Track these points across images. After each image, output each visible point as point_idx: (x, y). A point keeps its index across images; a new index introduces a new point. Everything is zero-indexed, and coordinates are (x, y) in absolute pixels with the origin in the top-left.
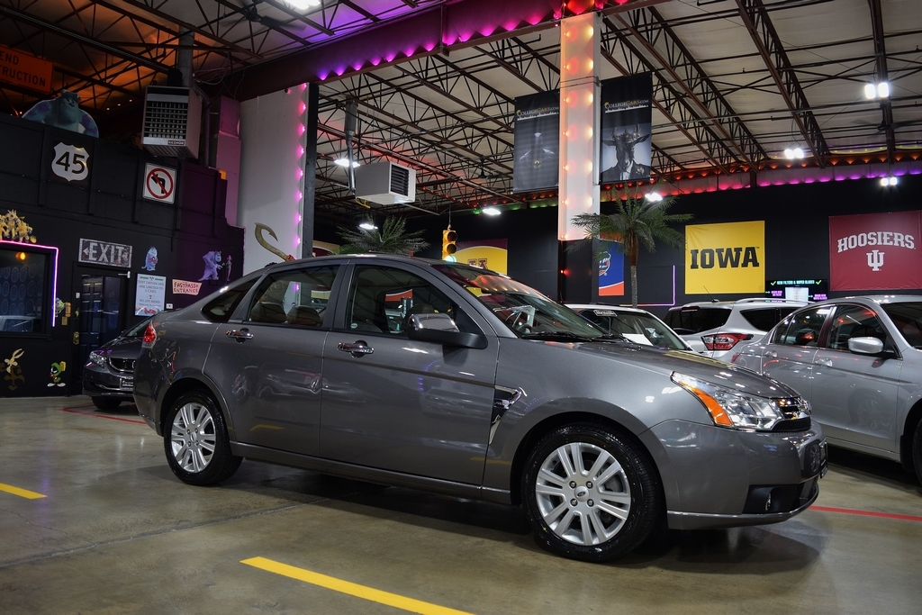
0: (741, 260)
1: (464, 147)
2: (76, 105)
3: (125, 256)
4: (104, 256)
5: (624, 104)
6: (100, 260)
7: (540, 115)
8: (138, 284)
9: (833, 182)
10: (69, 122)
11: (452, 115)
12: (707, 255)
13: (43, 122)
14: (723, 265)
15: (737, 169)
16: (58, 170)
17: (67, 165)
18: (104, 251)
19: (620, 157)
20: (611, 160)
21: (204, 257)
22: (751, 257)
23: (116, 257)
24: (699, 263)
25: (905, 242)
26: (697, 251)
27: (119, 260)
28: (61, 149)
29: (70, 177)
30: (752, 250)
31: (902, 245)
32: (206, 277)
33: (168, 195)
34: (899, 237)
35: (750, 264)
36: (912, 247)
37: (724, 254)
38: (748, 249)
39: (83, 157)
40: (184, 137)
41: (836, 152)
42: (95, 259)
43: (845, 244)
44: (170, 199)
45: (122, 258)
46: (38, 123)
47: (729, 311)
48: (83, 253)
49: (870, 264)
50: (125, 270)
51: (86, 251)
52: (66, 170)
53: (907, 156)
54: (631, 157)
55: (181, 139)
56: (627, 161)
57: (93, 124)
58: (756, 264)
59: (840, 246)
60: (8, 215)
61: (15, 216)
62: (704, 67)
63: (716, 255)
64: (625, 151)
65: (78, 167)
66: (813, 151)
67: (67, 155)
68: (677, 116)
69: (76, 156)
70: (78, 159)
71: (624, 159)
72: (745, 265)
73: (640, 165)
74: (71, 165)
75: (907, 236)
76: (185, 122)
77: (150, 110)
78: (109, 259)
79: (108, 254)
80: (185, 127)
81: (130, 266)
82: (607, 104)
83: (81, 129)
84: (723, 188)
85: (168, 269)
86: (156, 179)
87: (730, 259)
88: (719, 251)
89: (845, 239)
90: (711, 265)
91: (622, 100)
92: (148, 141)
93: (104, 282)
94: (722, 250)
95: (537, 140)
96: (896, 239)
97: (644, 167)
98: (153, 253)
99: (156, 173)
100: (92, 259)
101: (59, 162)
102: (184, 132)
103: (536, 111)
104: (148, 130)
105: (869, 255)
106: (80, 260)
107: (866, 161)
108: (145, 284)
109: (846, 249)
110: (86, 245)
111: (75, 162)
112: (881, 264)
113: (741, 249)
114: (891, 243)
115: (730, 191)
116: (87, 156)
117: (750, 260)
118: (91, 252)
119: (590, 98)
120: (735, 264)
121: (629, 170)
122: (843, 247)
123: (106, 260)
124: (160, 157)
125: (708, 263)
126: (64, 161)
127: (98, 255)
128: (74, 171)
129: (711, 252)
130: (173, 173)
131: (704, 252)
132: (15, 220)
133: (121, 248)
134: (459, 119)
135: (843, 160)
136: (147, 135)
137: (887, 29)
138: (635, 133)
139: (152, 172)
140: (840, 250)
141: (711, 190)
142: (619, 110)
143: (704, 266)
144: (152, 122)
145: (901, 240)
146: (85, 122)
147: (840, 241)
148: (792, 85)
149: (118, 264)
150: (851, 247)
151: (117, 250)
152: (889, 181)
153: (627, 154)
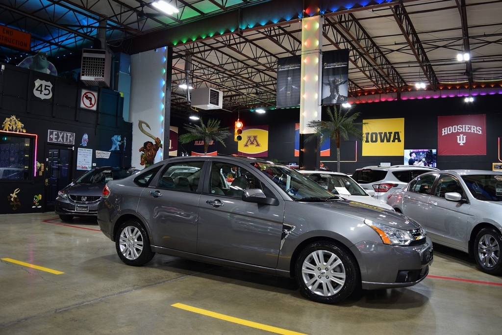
0: (392, 139)
1: (247, 79)
2: (46, 59)
3: (71, 139)
4: (60, 138)
5: (335, 64)
6: (59, 141)
7: (291, 68)
8: (78, 153)
9: (440, 98)
10: (42, 68)
11: (242, 62)
12: (374, 135)
13: (29, 68)
14: (382, 141)
15: (390, 90)
16: (37, 94)
17: (41, 91)
18: (61, 136)
19: (332, 92)
20: (327, 93)
21: (112, 138)
22: (397, 137)
23: (67, 139)
24: (370, 140)
25: (477, 131)
26: (369, 133)
27: (68, 140)
28: (38, 83)
29: (43, 97)
30: (397, 133)
31: (476, 132)
32: (113, 149)
33: (93, 106)
34: (474, 128)
35: (396, 141)
36: (481, 133)
37: (383, 135)
38: (395, 133)
39: (49, 87)
40: (103, 76)
41: (442, 83)
42: (56, 140)
43: (446, 131)
44: (94, 108)
45: (70, 140)
46: (26, 69)
47: (386, 172)
48: (50, 138)
49: (459, 142)
50: (71, 146)
51: (51, 136)
52: (41, 93)
53: (479, 85)
54: (338, 92)
55: (101, 77)
56: (336, 94)
57: (55, 69)
58: (399, 141)
59: (443, 132)
60: (11, 118)
61: (15, 119)
62: (375, 40)
63: (379, 136)
64: (335, 88)
65: (47, 92)
66: (430, 82)
67: (41, 85)
68: (360, 64)
69: (46, 86)
70: (47, 88)
71: (334, 92)
72: (394, 141)
73: (342, 96)
74: (42, 91)
75: (478, 128)
76: (104, 68)
77: (85, 62)
78: (63, 140)
79: (63, 137)
80: (103, 71)
81: (74, 144)
82: (325, 64)
83: (48, 72)
84: (383, 100)
85: (94, 145)
86: (87, 98)
87: (386, 138)
88: (380, 134)
89: (446, 128)
90: (376, 141)
91: (334, 62)
92: (84, 78)
93: (59, 151)
94: (382, 133)
95: (289, 81)
96: (472, 129)
97: (344, 97)
98: (86, 137)
99: (87, 94)
100: (54, 141)
101: (37, 90)
102: (103, 73)
103: (288, 66)
104: (84, 72)
105: (458, 137)
106: (48, 141)
107: (458, 88)
108: (82, 153)
109: (446, 133)
110: (51, 133)
111: (45, 89)
112: (464, 142)
113: (391, 133)
114: (470, 131)
115: (386, 102)
116: (51, 86)
117: (397, 139)
118: (54, 136)
119: (317, 60)
120: (388, 141)
121: (336, 98)
122: (445, 133)
123: (62, 141)
124: (90, 86)
125: (374, 140)
126: (40, 89)
127: (57, 138)
128: (45, 94)
129: (376, 134)
130: (96, 94)
131: (372, 134)
132: (15, 121)
133: (69, 135)
134: (245, 64)
135: (445, 87)
136: (83, 75)
137: (469, 23)
138: (340, 79)
139: (85, 94)
140: (443, 134)
141: (377, 101)
142: (332, 67)
143: (372, 141)
144: (86, 68)
145: (475, 129)
146: (50, 68)
147: (443, 129)
148: (420, 50)
149: (68, 143)
150: (449, 133)
151: (67, 135)
152: (469, 100)
153: (335, 90)
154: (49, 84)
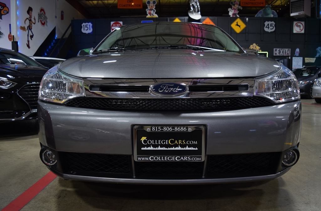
2: (270, 9)
3: (288, 52)
4: (281, 53)
6: (280, 54)
8: (293, 61)
10: (268, 14)
13: (261, 16)
16: (266, 29)
17: (269, 28)
18: (281, 51)
21: (317, 49)
23: (285, 53)
27: (286, 53)
28: (266, 23)
29: (270, 31)
32: (317, 56)
33: (302, 30)
39: (273, 24)
40: (304, 11)
42: (279, 54)
44: (303, 32)
45: (287, 53)
46: (259, 17)
48: (275, 53)
50: (288, 57)
51: (276, 52)
52: (268, 29)
55: (303, 12)
57: (276, 13)
60: (253, 45)
65: (272, 27)
67: (268, 24)
70: (272, 25)
74: (269, 27)
76: (304, 6)
77: (292, 4)
78: (283, 54)
79: (283, 52)
80: (304, 7)
81: (290, 55)
83: (272, 16)
85: (303, 55)
86: (297, 26)
92: (292, 15)
93: (284, 61)
98: (298, 50)
99: (297, 24)
100: (278, 54)
101: (266, 27)
102: (304, 9)
104: (292, 11)
106: (274, 55)
108: (295, 60)
110: (276, 50)
111: (271, 26)
116: (274, 23)
118: (277, 52)
123: (282, 54)
124: (298, 19)
126: (268, 26)
127: (280, 53)
128: (271, 29)
130: (303, 23)
132: (255, 46)
133: (287, 50)
136: (292, 13)
139: (296, 24)
144: (293, 8)
146: (273, 13)
149: (286, 55)
151: (285, 51)
154: (273, 22)
